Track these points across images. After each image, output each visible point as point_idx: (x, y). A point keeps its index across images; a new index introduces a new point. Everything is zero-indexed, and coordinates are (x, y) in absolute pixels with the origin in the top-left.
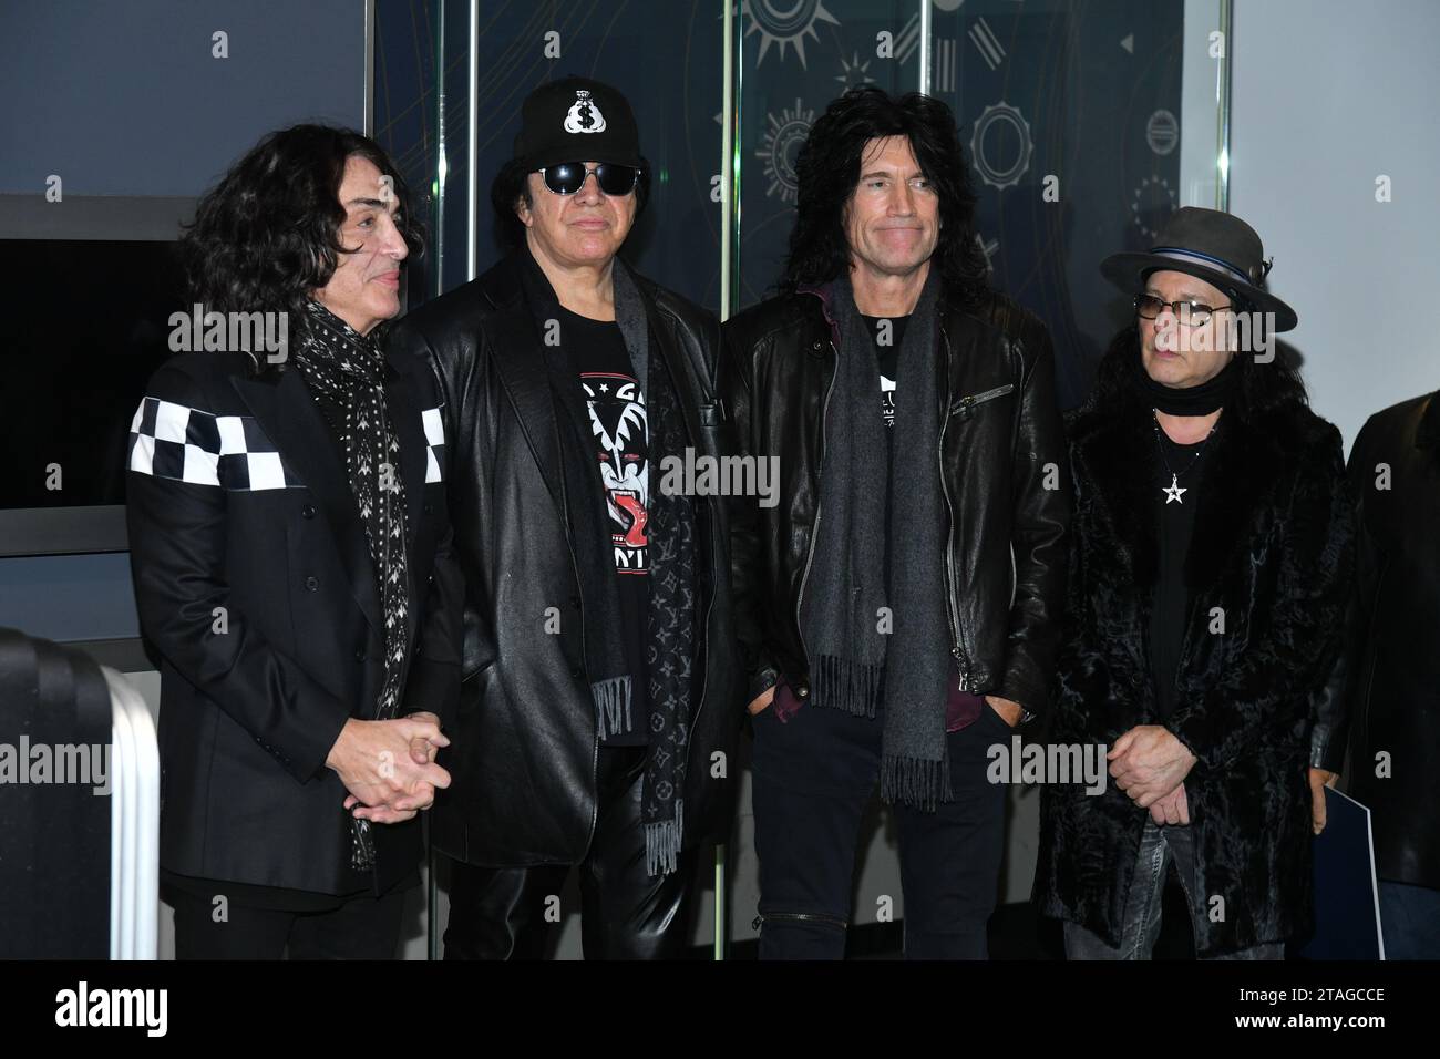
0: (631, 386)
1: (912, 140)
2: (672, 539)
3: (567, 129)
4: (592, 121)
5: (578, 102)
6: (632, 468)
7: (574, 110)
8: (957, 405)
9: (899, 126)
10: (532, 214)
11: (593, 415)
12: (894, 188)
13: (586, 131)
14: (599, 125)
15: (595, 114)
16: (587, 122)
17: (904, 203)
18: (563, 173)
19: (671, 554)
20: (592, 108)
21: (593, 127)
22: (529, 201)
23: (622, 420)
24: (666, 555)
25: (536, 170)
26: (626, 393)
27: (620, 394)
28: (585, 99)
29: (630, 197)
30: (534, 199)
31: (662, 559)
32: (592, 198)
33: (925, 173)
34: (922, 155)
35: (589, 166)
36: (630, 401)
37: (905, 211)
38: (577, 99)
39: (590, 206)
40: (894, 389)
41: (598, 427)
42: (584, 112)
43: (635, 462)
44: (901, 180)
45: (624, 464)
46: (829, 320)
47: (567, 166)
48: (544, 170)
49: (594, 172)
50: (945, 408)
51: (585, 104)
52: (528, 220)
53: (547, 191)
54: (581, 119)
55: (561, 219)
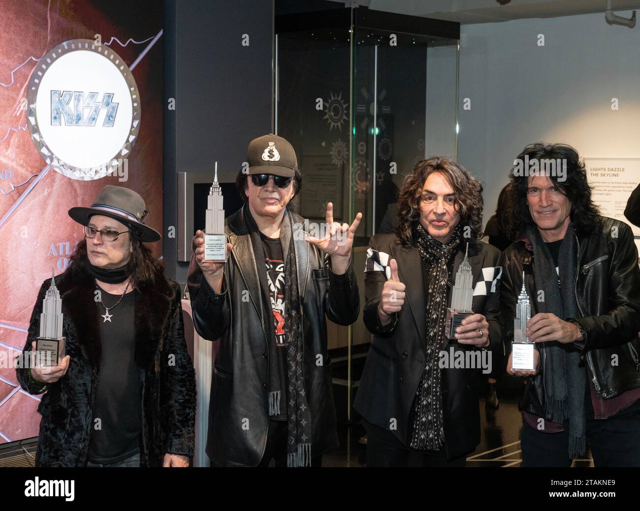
0: (282, 265)
2: (293, 332)
3: (263, 159)
4: (274, 156)
5: (269, 148)
6: (280, 301)
7: (267, 151)
11: (268, 277)
13: (271, 160)
14: (277, 157)
19: (292, 339)
21: (274, 158)
23: (277, 280)
24: (290, 339)
26: (280, 268)
27: (277, 269)
28: (272, 146)
31: (289, 341)
32: (270, 189)
36: (281, 272)
38: (268, 146)
39: (270, 192)
41: (270, 282)
43: (281, 298)
45: (278, 298)
49: (272, 178)
55: (258, 196)
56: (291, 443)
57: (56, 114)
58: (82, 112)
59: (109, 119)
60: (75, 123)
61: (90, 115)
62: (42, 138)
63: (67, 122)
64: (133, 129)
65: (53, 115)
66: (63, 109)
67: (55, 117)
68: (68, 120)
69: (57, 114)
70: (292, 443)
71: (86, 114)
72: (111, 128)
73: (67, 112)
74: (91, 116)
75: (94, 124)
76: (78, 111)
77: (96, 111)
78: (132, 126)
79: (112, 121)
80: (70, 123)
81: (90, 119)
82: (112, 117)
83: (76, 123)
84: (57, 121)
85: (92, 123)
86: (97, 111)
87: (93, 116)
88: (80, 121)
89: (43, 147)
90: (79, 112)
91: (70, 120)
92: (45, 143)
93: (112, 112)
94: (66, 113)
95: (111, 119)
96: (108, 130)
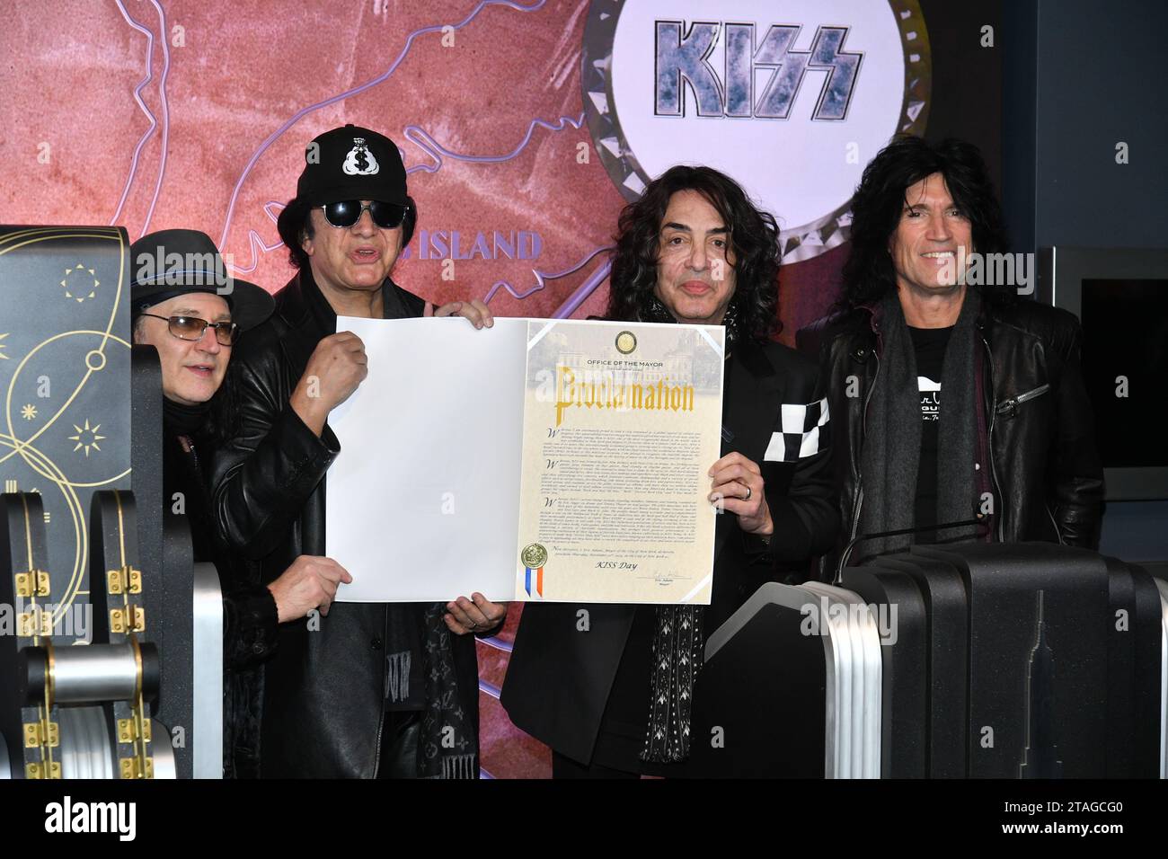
1: (946, 176)
4: (367, 165)
5: (355, 148)
7: (352, 155)
8: (1002, 404)
9: (934, 165)
10: (312, 245)
12: (932, 218)
13: (362, 173)
14: (373, 168)
15: (370, 158)
16: (363, 165)
17: (941, 230)
18: (341, 209)
20: (367, 153)
21: (368, 169)
22: (311, 232)
25: (319, 206)
28: (361, 145)
29: (400, 227)
30: (316, 230)
32: (367, 231)
33: (956, 204)
34: (954, 188)
35: (364, 204)
37: (942, 236)
38: (354, 145)
39: (365, 238)
40: (939, 389)
42: (361, 157)
44: (938, 211)
46: (875, 330)
47: (345, 203)
48: (325, 207)
49: (368, 208)
50: (991, 407)
51: (361, 149)
52: (310, 249)
53: (326, 223)
54: (357, 162)
56: (431, 755)
57: (670, 87)
58: (748, 79)
59: (832, 99)
60: (726, 110)
61: (774, 86)
62: (628, 149)
63: (703, 107)
64: (906, 127)
65: (661, 87)
66: (690, 73)
67: (667, 96)
68: (707, 101)
69: (673, 84)
70: (434, 755)
71: (763, 82)
72: (837, 125)
73: (703, 79)
74: (777, 90)
75: (785, 112)
76: (735, 77)
77: (791, 76)
78: (904, 118)
79: (840, 103)
80: (712, 111)
81: (771, 98)
82: (840, 92)
83: (730, 110)
84: (672, 105)
85: (779, 110)
86: (794, 77)
87: (782, 90)
88: (743, 103)
89: (629, 173)
90: (739, 81)
91: (712, 101)
92: (636, 161)
93: (841, 80)
94: (699, 82)
95: (839, 98)
96: (829, 129)
